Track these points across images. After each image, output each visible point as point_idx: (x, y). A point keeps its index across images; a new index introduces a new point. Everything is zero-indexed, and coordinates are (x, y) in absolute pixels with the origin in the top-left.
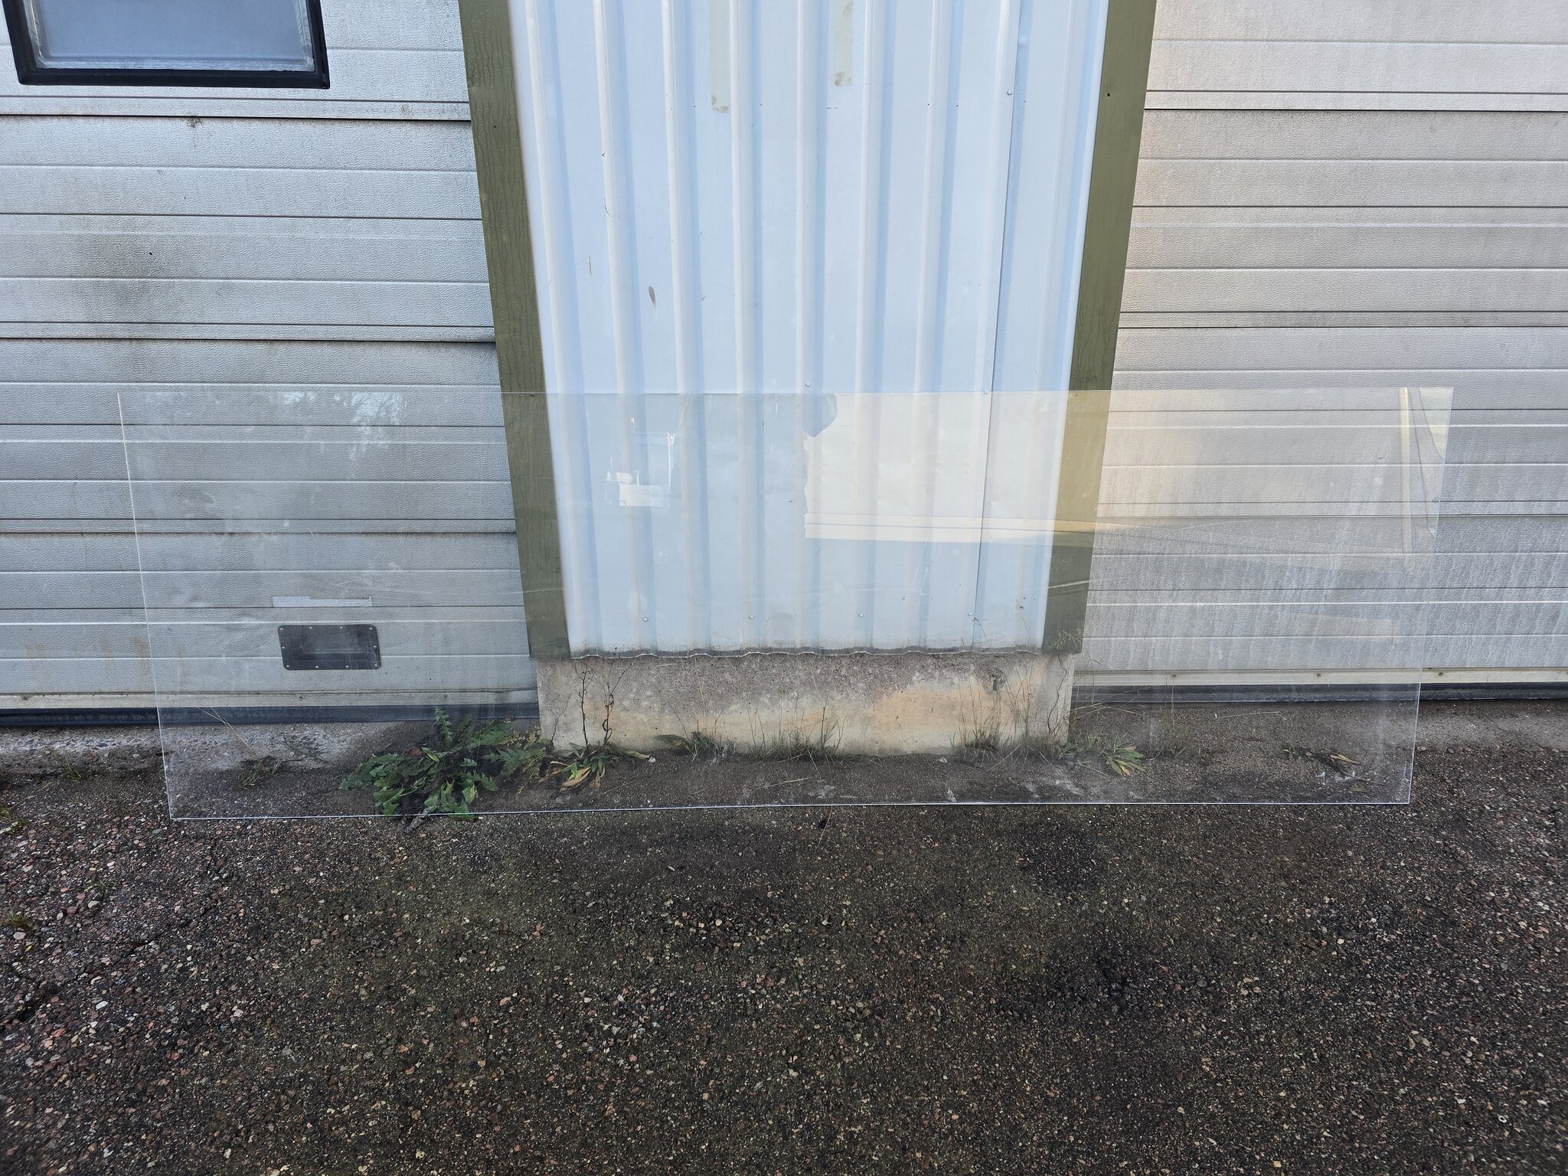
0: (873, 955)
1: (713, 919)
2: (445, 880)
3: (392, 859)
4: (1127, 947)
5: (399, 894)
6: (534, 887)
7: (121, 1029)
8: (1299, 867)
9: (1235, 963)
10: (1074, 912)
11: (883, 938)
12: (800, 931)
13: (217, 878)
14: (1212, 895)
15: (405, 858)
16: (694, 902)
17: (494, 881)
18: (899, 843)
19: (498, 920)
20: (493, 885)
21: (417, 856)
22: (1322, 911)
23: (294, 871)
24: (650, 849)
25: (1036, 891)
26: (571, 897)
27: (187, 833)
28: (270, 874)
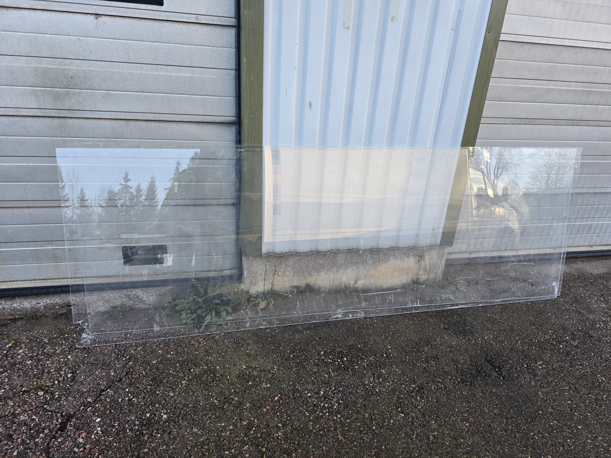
0: (408, 366)
1: (342, 358)
2: (226, 351)
3: (200, 344)
4: (495, 355)
5: (210, 358)
6: (265, 351)
7: (114, 430)
8: (536, 321)
9: (532, 357)
10: (471, 343)
11: (409, 360)
12: (377, 359)
13: (124, 359)
14: (513, 333)
15: (205, 343)
16: (332, 352)
17: (247, 350)
18: (397, 322)
19: (257, 366)
20: (248, 351)
21: (210, 342)
22: (550, 336)
23: (159, 353)
24: (304, 332)
25: (454, 337)
26: (282, 353)
27: (100, 340)
28: (148, 355)
